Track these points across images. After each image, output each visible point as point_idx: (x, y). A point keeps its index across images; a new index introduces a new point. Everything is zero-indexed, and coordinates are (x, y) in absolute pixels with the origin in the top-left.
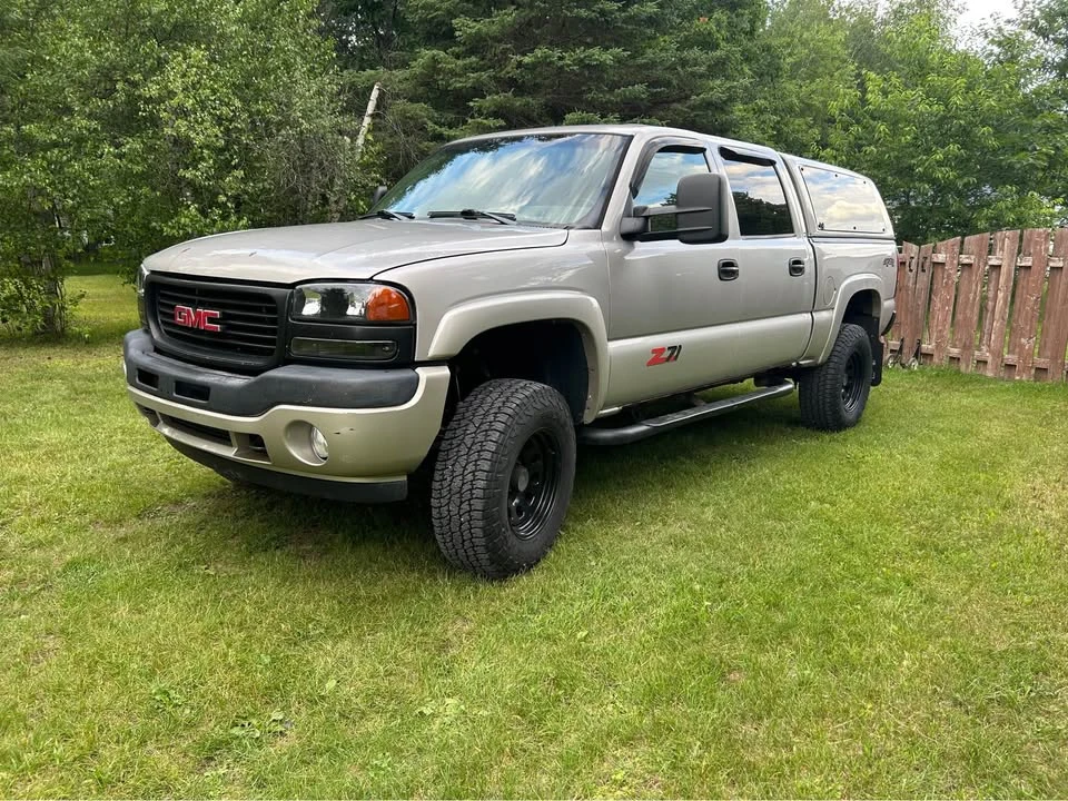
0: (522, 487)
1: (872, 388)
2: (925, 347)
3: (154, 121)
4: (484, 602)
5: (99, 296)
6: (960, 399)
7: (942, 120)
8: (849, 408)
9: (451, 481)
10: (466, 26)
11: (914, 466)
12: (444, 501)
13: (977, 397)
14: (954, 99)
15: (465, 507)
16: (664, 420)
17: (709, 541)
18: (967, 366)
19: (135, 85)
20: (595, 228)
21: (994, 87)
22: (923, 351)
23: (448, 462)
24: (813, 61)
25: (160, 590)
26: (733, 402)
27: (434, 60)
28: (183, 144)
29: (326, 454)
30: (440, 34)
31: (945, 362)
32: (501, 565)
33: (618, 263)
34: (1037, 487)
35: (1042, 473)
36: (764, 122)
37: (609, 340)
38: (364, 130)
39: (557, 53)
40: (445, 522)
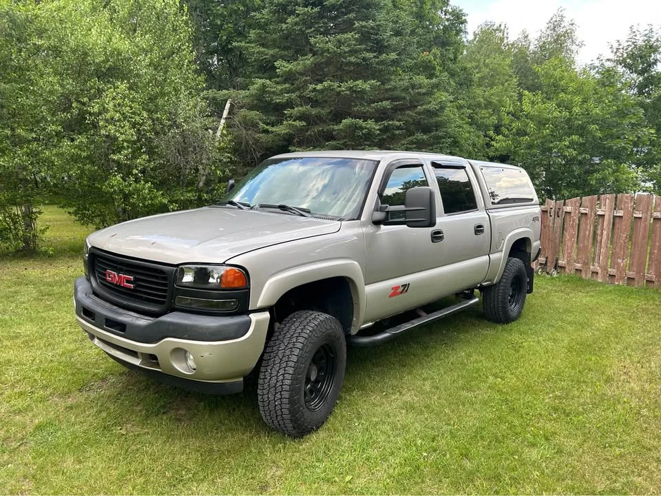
0: (313, 378)
1: (528, 295)
2: (561, 262)
3: (95, 126)
4: (289, 454)
5: (57, 221)
6: (582, 298)
7: (568, 121)
8: (513, 309)
9: (270, 379)
10: (283, 66)
11: (552, 349)
12: (265, 392)
13: (593, 296)
14: (574, 109)
15: (278, 396)
16: (400, 329)
17: (427, 407)
18: (586, 275)
19: (84, 104)
20: (357, 219)
21: (599, 101)
22: (560, 265)
23: (268, 368)
24: (492, 76)
25: (92, 447)
26: (442, 313)
27: (264, 86)
28: (112, 139)
29: (195, 367)
30: (267, 69)
31: (573, 271)
32: (300, 429)
33: (371, 239)
34: (627, 366)
35: (629, 355)
36: (463, 114)
37: (365, 285)
38: (221, 127)
39: (337, 84)
40: (266, 404)
